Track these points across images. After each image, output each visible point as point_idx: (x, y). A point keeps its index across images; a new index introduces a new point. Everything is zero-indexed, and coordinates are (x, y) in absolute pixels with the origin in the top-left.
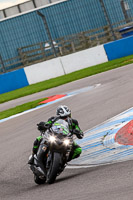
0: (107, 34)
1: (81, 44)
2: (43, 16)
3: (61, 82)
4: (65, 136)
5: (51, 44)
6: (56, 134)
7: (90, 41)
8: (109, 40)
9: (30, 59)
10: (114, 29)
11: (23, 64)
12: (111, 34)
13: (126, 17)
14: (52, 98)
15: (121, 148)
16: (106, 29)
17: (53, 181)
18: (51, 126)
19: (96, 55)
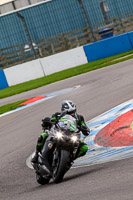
0: (87, 36)
1: (60, 45)
2: (22, 18)
3: (42, 83)
4: (73, 132)
5: (31, 45)
6: (62, 130)
7: (69, 43)
8: (89, 41)
9: (9, 60)
10: (94, 30)
11: (3, 66)
12: (90, 36)
13: (105, 18)
14: (31, 99)
15: (101, 149)
16: (86, 30)
17: (60, 180)
18: (57, 122)
19: (76, 56)
